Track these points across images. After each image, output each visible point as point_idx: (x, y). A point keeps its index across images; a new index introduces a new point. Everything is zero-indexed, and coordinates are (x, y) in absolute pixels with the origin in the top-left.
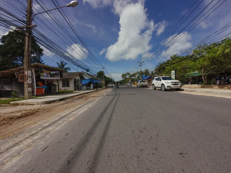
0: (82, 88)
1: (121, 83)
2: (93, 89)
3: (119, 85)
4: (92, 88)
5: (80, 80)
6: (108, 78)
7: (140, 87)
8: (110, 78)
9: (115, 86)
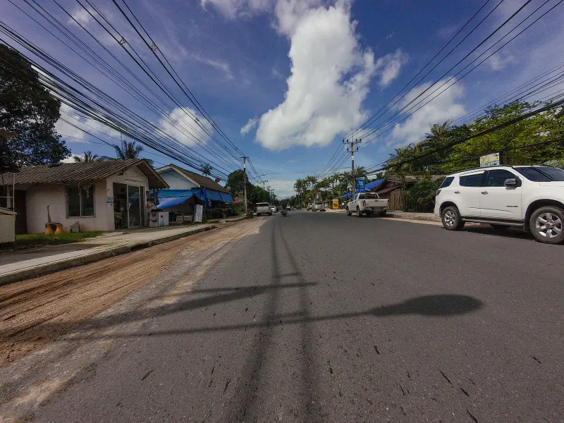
0: (154, 221)
1: (294, 202)
2: (204, 222)
3: (289, 209)
4: (198, 218)
5: (146, 189)
6: (259, 189)
7: (361, 216)
8: (266, 190)
9: (277, 210)
